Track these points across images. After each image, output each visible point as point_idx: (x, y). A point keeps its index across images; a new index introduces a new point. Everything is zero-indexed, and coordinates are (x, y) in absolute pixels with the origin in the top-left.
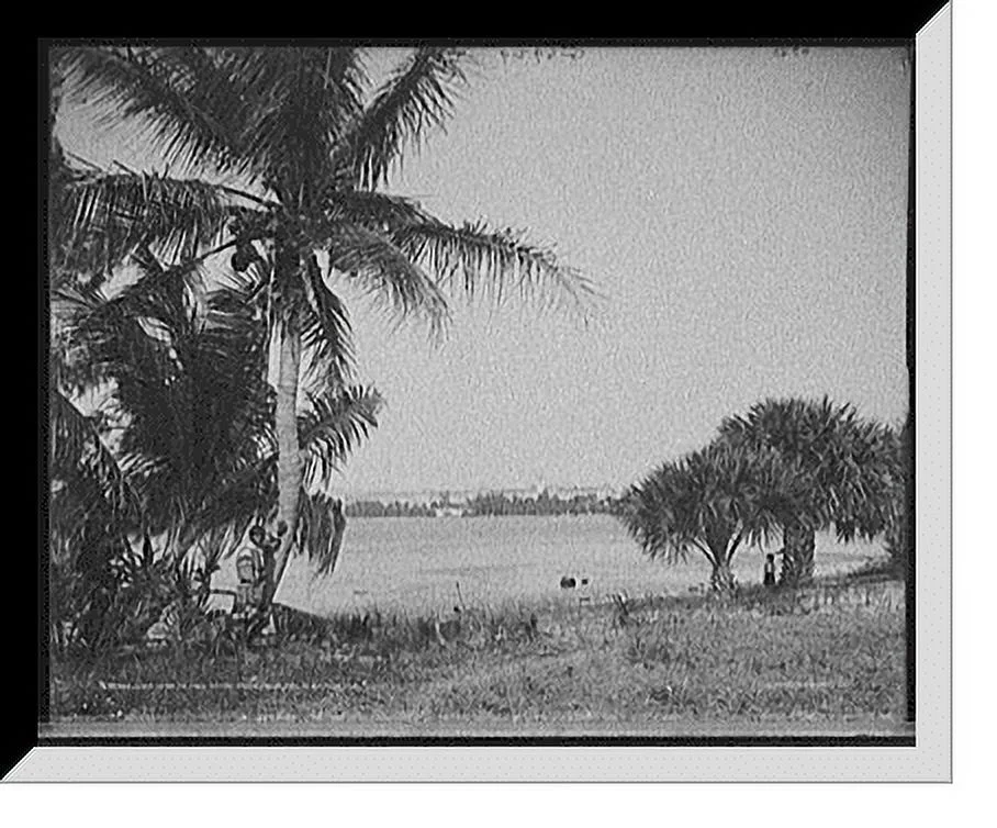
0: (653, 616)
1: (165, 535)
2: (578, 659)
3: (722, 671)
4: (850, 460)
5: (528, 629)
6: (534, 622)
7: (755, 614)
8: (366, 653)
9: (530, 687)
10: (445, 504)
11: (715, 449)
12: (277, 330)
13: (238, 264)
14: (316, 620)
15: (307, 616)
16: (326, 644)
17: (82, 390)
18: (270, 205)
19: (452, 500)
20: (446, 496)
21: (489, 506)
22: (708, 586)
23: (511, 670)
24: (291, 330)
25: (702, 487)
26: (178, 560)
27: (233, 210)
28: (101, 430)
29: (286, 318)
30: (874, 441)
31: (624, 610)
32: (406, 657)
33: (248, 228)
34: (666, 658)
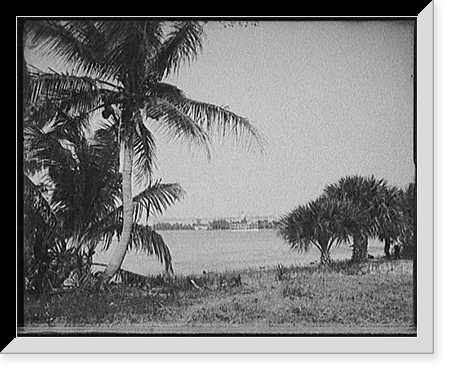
0: (294, 276)
1: (71, 239)
2: (260, 295)
3: (325, 300)
4: (384, 204)
5: (237, 281)
6: (240, 279)
7: (341, 274)
8: (163, 292)
9: (237, 307)
10: (199, 224)
11: (322, 200)
12: (122, 145)
13: (105, 115)
14: (140, 277)
15: (136, 275)
16: (145, 288)
17: (34, 173)
18: (119, 88)
19: (202, 222)
20: (199, 221)
21: (219, 225)
22: (319, 262)
23: (229, 300)
24: (129, 145)
25: (316, 216)
26: (77, 250)
27: (102, 91)
28: (43, 191)
29: (127, 139)
30: (395, 196)
31: (281, 273)
32: (181, 294)
33: (109, 99)
34: (300, 295)
